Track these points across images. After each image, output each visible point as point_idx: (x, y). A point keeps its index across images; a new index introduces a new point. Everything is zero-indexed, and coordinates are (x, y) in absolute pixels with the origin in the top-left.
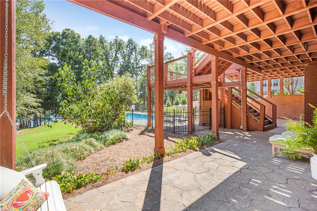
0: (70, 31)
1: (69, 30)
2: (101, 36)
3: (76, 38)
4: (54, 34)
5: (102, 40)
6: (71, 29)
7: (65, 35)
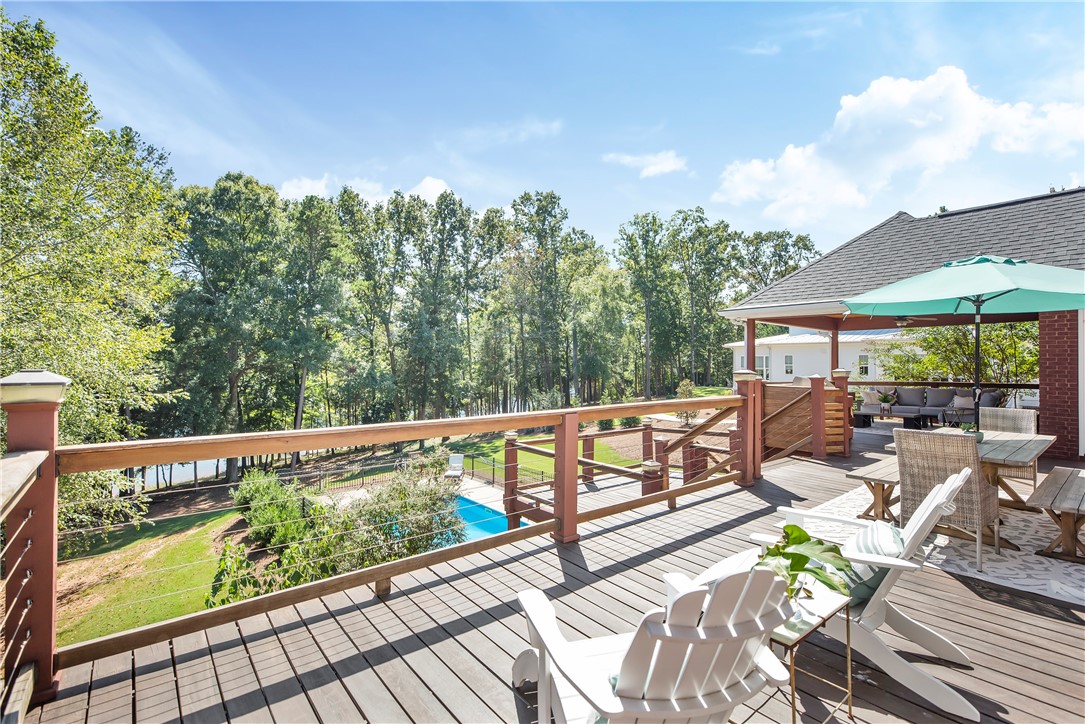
0: (241, 183)
1: (237, 178)
2: (345, 192)
3: (261, 207)
4: (189, 197)
5: (348, 204)
6: (247, 174)
7: (223, 199)
